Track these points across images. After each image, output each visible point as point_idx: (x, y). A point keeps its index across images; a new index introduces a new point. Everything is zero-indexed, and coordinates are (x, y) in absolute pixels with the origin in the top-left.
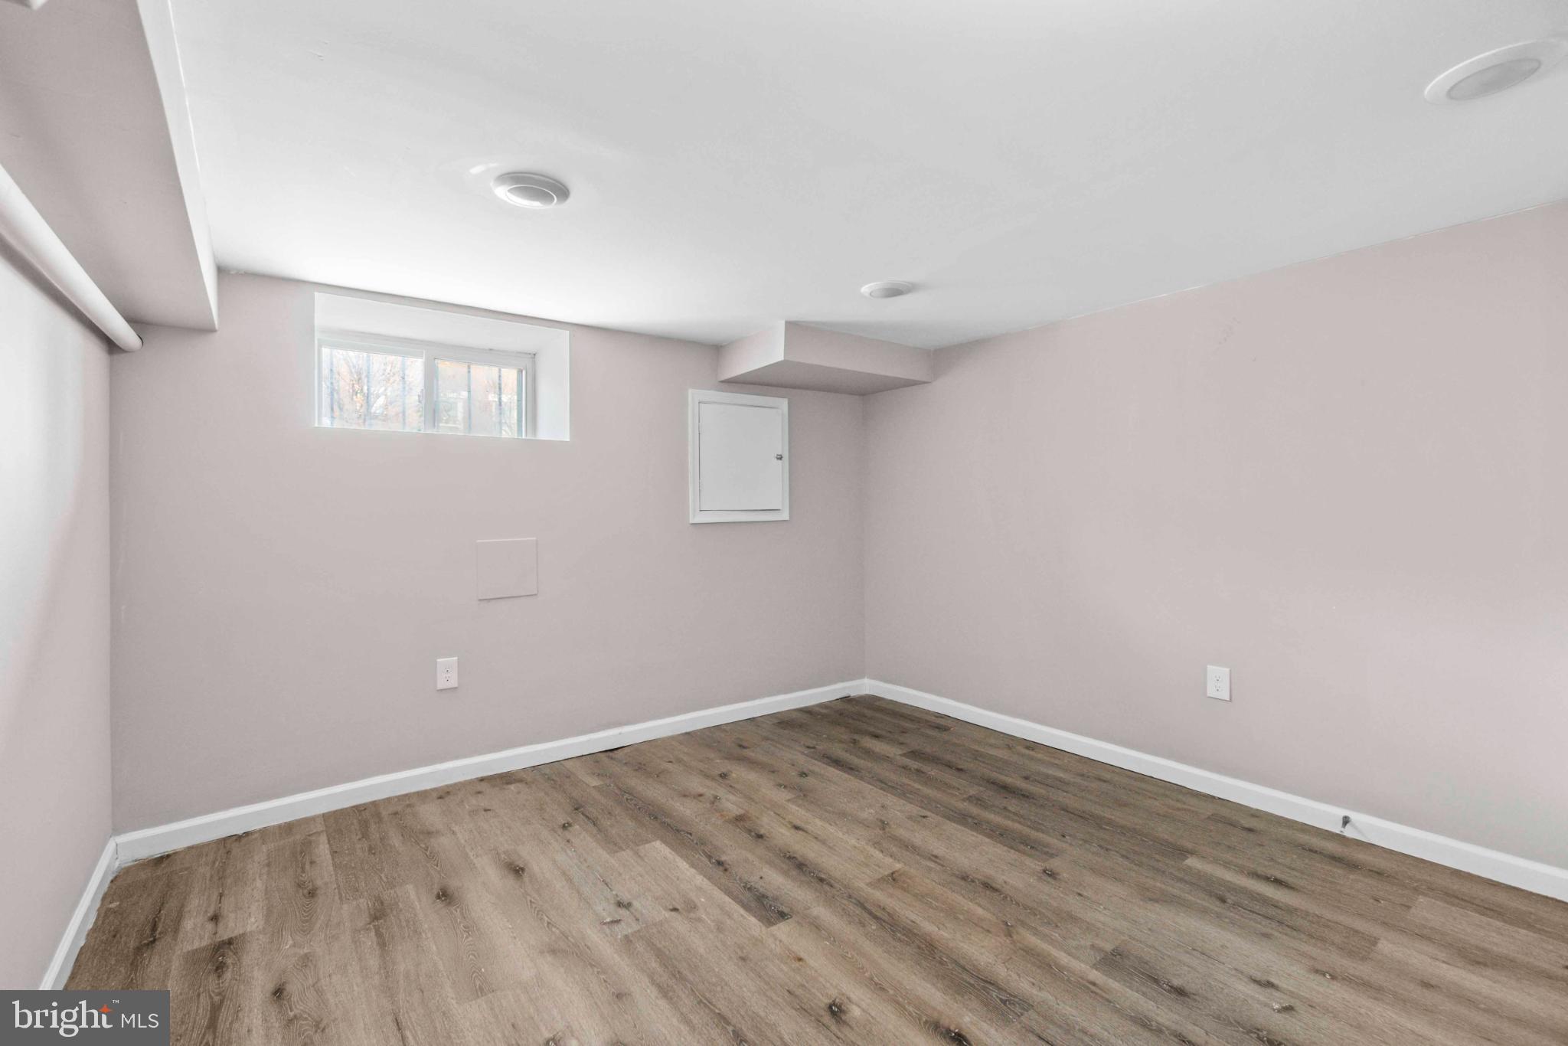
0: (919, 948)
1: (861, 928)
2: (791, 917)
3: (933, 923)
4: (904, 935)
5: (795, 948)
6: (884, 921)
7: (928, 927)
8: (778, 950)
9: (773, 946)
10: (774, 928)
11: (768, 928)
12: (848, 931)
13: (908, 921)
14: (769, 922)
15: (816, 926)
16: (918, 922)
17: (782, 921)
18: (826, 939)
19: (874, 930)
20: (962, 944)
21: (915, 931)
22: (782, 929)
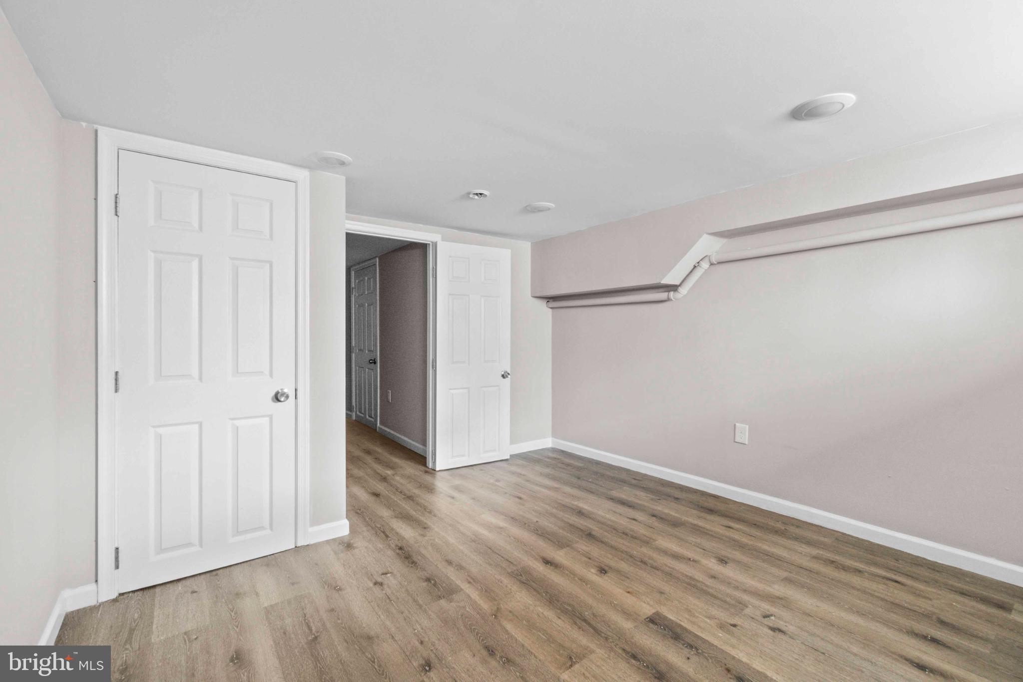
0: (558, 601)
1: (595, 612)
2: (645, 619)
3: (545, 617)
4: (567, 609)
5: (634, 599)
6: (578, 618)
7: (550, 614)
8: (643, 597)
9: (647, 599)
10: (654, 611)
11: (657, 611)
12: (602, 609)
13: (563, 618)
14: (657, 614)
15: (627, 614)
16: (556, 618)
17: (651, 616)
18: (617, 605)
19: (587, 611)
20: (531, 603)
21: (559, 611)
22: (647, 610)
